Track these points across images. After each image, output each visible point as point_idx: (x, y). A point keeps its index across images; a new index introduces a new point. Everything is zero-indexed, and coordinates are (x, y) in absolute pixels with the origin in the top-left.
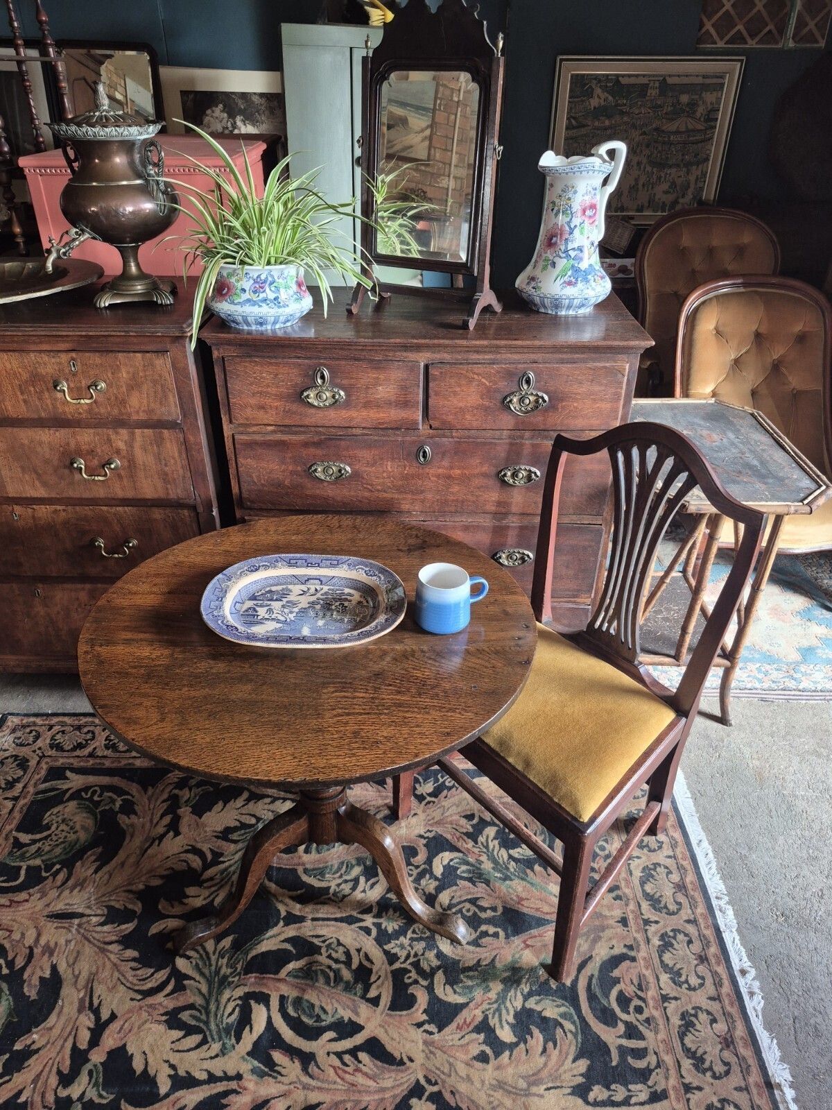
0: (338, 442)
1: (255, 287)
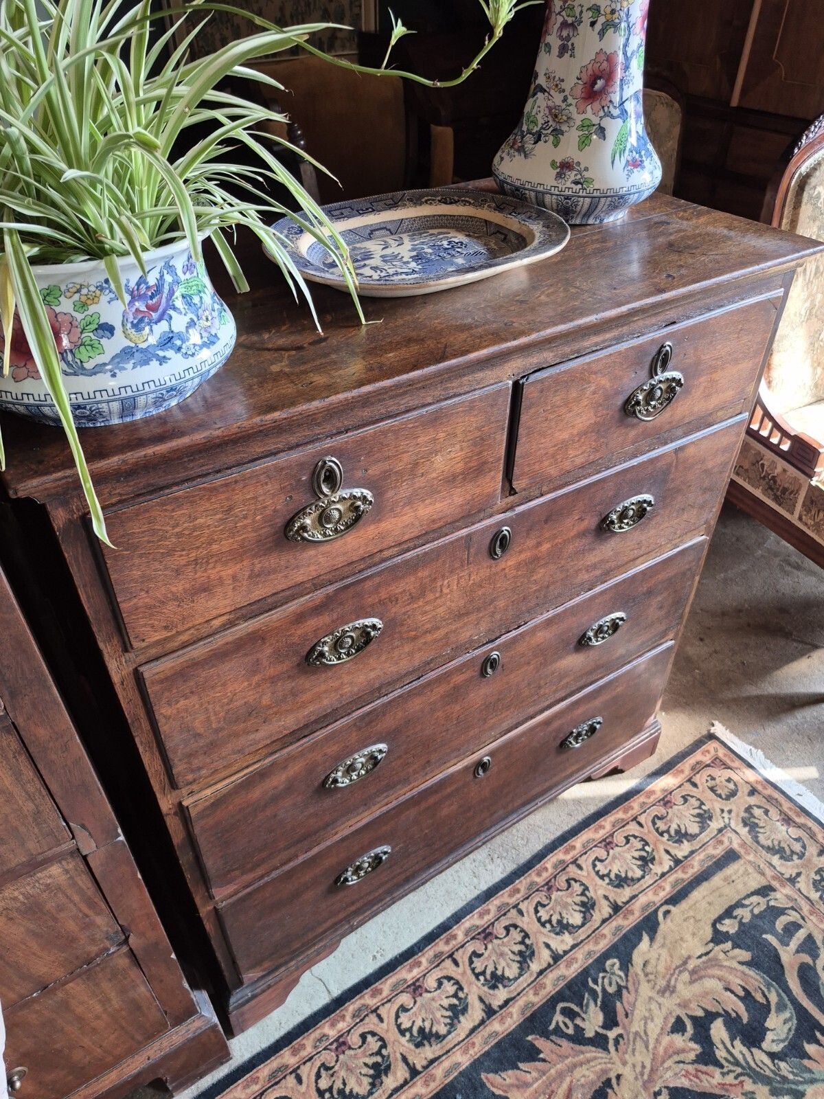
0: (359, 588)
1: (137, 310)
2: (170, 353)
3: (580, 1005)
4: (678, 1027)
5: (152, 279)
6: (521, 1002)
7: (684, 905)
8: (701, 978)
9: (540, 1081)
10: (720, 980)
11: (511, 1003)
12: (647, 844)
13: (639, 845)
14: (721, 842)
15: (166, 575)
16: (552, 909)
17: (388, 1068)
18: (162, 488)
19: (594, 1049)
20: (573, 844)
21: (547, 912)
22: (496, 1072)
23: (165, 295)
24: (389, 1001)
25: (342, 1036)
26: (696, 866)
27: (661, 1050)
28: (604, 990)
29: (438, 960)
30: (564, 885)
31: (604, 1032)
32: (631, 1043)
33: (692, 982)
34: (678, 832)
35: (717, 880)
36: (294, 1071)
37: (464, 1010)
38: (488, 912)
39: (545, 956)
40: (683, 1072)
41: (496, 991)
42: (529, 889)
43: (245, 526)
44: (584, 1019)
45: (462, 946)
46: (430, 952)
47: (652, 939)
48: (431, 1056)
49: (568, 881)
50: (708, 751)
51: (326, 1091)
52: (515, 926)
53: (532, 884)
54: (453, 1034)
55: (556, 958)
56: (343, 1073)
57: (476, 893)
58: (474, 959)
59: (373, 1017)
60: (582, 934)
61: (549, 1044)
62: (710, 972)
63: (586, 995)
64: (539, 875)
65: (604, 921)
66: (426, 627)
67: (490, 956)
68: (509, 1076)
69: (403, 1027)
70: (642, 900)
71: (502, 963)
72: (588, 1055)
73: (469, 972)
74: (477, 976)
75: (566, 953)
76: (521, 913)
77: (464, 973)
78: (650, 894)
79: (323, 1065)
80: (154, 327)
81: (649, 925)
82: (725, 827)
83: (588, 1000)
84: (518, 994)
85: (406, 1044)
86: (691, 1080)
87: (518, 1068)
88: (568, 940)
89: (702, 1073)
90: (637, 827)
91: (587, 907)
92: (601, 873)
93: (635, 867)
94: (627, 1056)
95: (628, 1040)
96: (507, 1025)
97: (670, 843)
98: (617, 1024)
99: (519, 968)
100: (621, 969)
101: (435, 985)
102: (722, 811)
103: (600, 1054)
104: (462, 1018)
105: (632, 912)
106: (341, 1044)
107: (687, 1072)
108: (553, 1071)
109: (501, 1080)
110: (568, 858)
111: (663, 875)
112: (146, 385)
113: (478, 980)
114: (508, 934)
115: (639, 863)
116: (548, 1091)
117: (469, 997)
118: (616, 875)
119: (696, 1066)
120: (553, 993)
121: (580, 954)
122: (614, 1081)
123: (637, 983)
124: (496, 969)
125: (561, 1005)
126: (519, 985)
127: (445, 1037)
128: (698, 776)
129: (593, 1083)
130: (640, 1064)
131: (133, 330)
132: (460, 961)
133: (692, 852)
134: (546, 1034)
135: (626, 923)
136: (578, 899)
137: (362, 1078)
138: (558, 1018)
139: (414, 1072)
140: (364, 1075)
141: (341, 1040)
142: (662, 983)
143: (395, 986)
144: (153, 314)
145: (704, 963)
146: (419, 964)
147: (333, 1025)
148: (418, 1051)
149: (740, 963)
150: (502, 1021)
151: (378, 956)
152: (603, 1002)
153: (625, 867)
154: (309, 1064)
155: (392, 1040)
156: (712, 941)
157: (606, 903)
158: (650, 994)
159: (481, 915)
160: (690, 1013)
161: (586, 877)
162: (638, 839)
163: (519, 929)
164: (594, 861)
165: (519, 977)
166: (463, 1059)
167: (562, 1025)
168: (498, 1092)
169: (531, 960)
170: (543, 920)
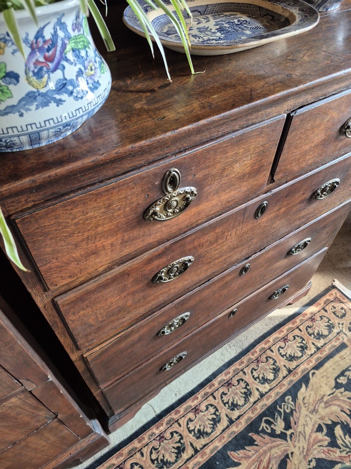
1: (37, 62)
2: (64, 97)
3: (274, 418)
4: (319, 429)
5: (48, 34)
6: (246, 417)
7: (322, 370)
8: (330, 405)
9: (255, 455)
10: (339, 406)
11: (241, 417)
12: (304, 340)
13: (300, 340)
14: (338, 339)
15: (69, 248)
16: (260, 371)
17: (184, 449)
18: (63, 195)
19: (280, 440)
20: (269, 339)
21: (257, 373)
22: (235, 451)
23: (59, 49)
24: (183, 416)
25: (162, 433)
26: (327, 351)
27: (312, 440)
28: (285, 411)
29: (206, 396)
30: (265, 360)
31: (285, 431)
32: (298, 437)
33: (326, 408)
34: (318, 334)
35: (337, 357)
36: (140, 450)
37: (219, 421)
38: (229, 373)
39: (256, 395)
40: (322, 451)
41: (234, 412)
42: (248, 362)
43: (119, 215)
44: (275, 425)
45: (217, 390)
46: (202, 392)
47: (307, 386)
48: (204, 443)
49: (266, 358)
50: (332, 294)
51: (155, 460)
52: (242, 380)
53: (249, 359)
54: (214, 433)
55: (262, 395)
56: (163, 452)
57: (223, 363)
58: (223, 396)
59: (176, 425)
60: (274, 384)
61: (259, 437)
62: (334, 402)
63: (276, 414)
64: (253, 355)
65: (284, 378)
66: (216, 256)
67: (230, 395)
68: (241, 453)
69: (191, 429)
70: (302, 367)
71: (236, 398)
72: (278, 443)
73: (221, 402)
74: (225, 404)
75: (266, 393)
76: (245, 373)
77: (218, 403)
78: (306, 364)
79: (153, 447)
80: (52, 75)
81: (305, 380)
82: (341, 332)
83: (277, 416)
84: (244, 413)
85: (192, 437)
86: (326, 455)
87: (245, 449)
88: (267, 387)
89: (331, 451)
90: (299, 332)
91: (276, 370)
92: (282, 354)
93: (298, 351)
94: (296, 443)
95: (296, 435)
96: (239, 428)
97: (315, 339)
98: (291, 428)
99: (245, 400)
100: (292, 401)
101: (205, 409)
102: (339, 324)
103: (283, 442)
104: (218, 425)
105: (297, 373)
106: (161, 437)
107: (324, 451)
108: (261, 450)
109: (237, 455)
110: (266, 346)
111: (311, 355)
112: (47, 123)
113: (225, 406)
114: (239, 384)
115: (300, 349)
116: (259, 460)
117: (221, 414)
118: (289, 355)
119: (328, 448)
120: (261, 412)
121: (273, 394)
122: (290, 455)
123: (300, 408)
124: (234, 401)
125: (264, 418)
126: (244, 409)
127: (210, 434)
128: (327, 306)
129: (280, 456)
130: (302, 447)
131: (34, 78)
132: (216, 397)
133: (325, 344)
134: (257, 432)
135: (294, 378)
136: (272, 367)
137: (172, 454)
138: (263, 425)
139: (196, 451)
140: (173, 452)
141: (161, 435)
142: (312, 408)
143: (186, 409)
144: (50, 64)
145: (331, 398)
146: (197, 398)
147: (157, 428)
148: (198, 440)
149: (348, 398)
150: (237, 426)
151: (178, 394)
152: (284, 417)
153: (294, 351)
154: (146, 447)
155: (185, 435)
156: (335, 387)
157: (285, 369)
158: (306, 413)
159: (226, 375)
160: (325, 422)
161: (275, 356)
162: (299, 337)
163: (244, 381)
164: (279, 348)
165: (244, 405)
166: (219, 445)
167: (265, 428)
168: (236, 461)
169: (250, 396)
170: (255, 377)
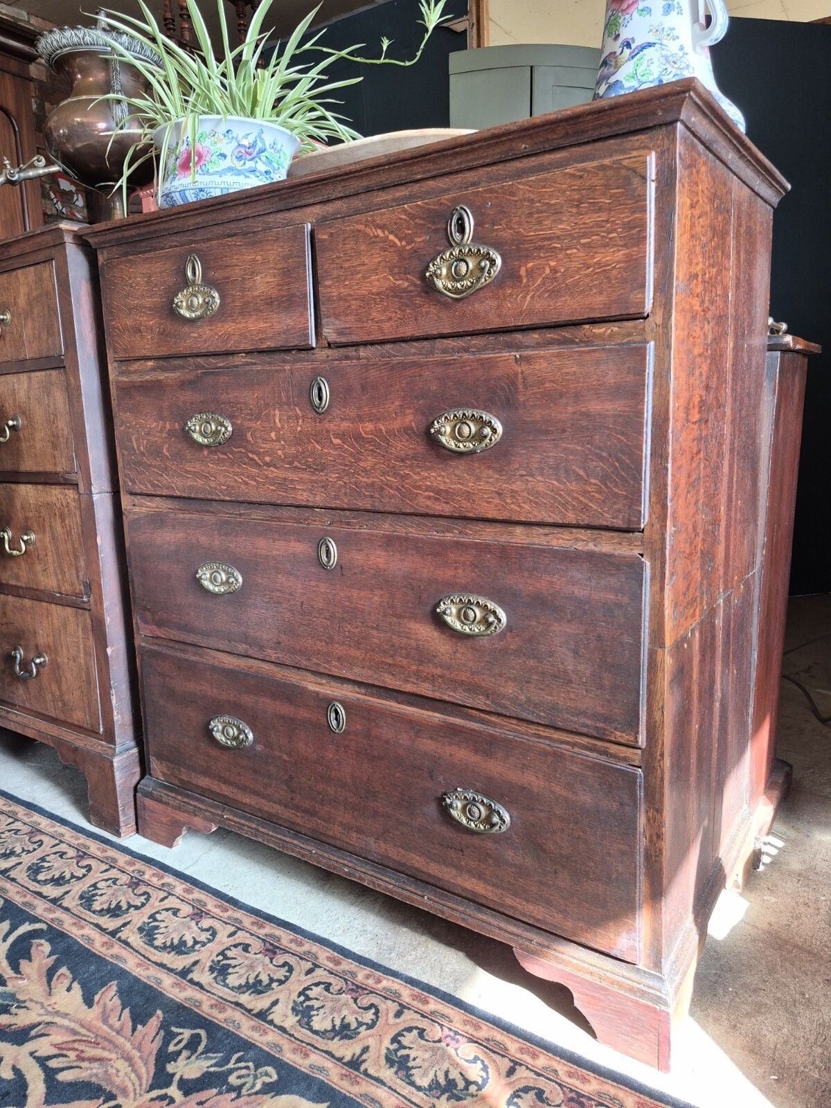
3: (206, 1051)
6: (200, 996)
11: (196, 988)
16: (326, 998)
17: (117, 916)
19: (152, 1074)
20: (431, 1001)
21: (321, 994)
24: (182, 901)
25: (145, 882)
29: (233, 922)
30: (364, 1003)
36: (112, 866)
37: (181, 953)
38: (300, 945)
41: (207, 972)
42: (345, 972)
44: (189, 1058)
45: (253, 935)
46: (240, 915)
48: (131, 941)
49: (372, 1006)
52: (290, 971)
54: (154, 950)
55: (262, 1015)
56: (111, 891)
58: (240, 947)
59: (164, 895)
60: (304, 1034)
63: (220, 1055)
64: (368, 977)
65: (329, 1053)
67: (247, 958)
69: (158, 915)
70: (380, 1093)
71: (242, 970)
72: (143, 1070)
73: (224, 947)
74: (222, 953)
75: (271, 1022)
76: (310, 972)
77: (221, 943)
79: (117, 879)
83: (215, 1058)
84: (208, 991)
85: (142, 921)
87: (123, 1008)
88: (291, 1021)
91: (343, 1032)
92: (401, 1039)
93: (431, 1076)
96: (171, 988)
98: (186, 1094)
99: (240, 985)
100: (264, 1084)
101: (205, 927)
103: (146, 1082)
104: (172, 953)
105: (354, 1083)
106: (137, 884)
108: (122, 1040)
110: (407, 1000)
113: (218, 956)
114: (279, 966)
115: (442, 1081)
116: (99, 1039)
117: (196, 953)
118: (408, 1056)
121: (273, 1037)
122: (111, 1102)
124: (234, 967)
125: (203, 1033)
126: (219, 989)
127: (152, 945)
129: (110, 1082)
132: (235, 937)
134: (164, 1026)
135: (335, 1078)
136: (351, 1021)
137: (107, 903)
138: (187, 1034)
139: (114, 933)
140: (110, 905)
141: (140, 883)
143: (198, 900)
146: (225, 911)
147: (153, 875)
148: (135, 930)
150: (176, 985)
152: (214, 1073)
153: (425, 1065)
154: (118, 872)
155: (144, 911)
157: (358, 1052)
159: (293, 941)
161: (387, 1023)
162: (484, 1075)
163: (288, 974)
164: (417, 1028)
165: (229, 988)
166: (131, 964)
167: (180, 1037)
168: (96, 998)
169: (252, 993)
170: (308, 992)
